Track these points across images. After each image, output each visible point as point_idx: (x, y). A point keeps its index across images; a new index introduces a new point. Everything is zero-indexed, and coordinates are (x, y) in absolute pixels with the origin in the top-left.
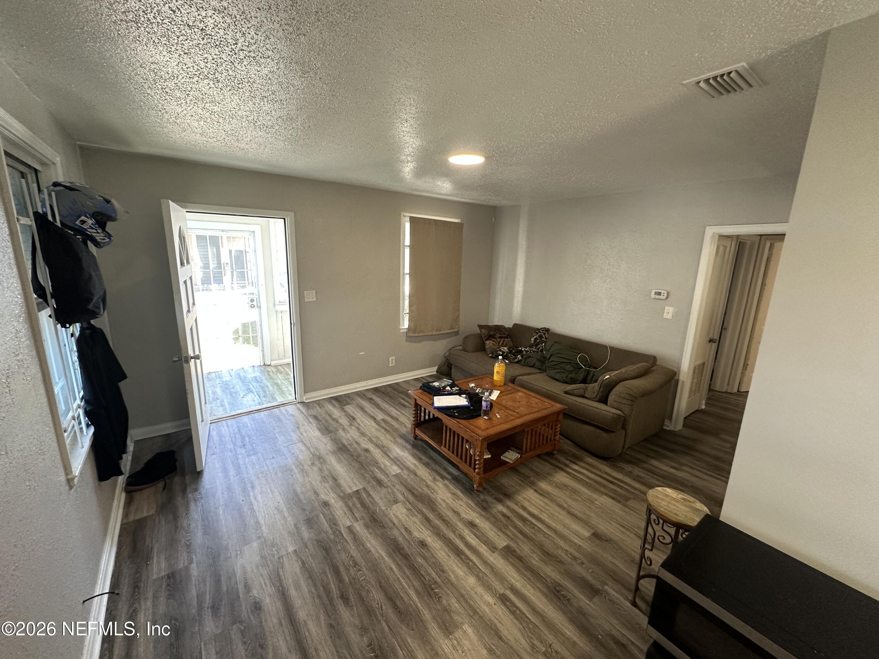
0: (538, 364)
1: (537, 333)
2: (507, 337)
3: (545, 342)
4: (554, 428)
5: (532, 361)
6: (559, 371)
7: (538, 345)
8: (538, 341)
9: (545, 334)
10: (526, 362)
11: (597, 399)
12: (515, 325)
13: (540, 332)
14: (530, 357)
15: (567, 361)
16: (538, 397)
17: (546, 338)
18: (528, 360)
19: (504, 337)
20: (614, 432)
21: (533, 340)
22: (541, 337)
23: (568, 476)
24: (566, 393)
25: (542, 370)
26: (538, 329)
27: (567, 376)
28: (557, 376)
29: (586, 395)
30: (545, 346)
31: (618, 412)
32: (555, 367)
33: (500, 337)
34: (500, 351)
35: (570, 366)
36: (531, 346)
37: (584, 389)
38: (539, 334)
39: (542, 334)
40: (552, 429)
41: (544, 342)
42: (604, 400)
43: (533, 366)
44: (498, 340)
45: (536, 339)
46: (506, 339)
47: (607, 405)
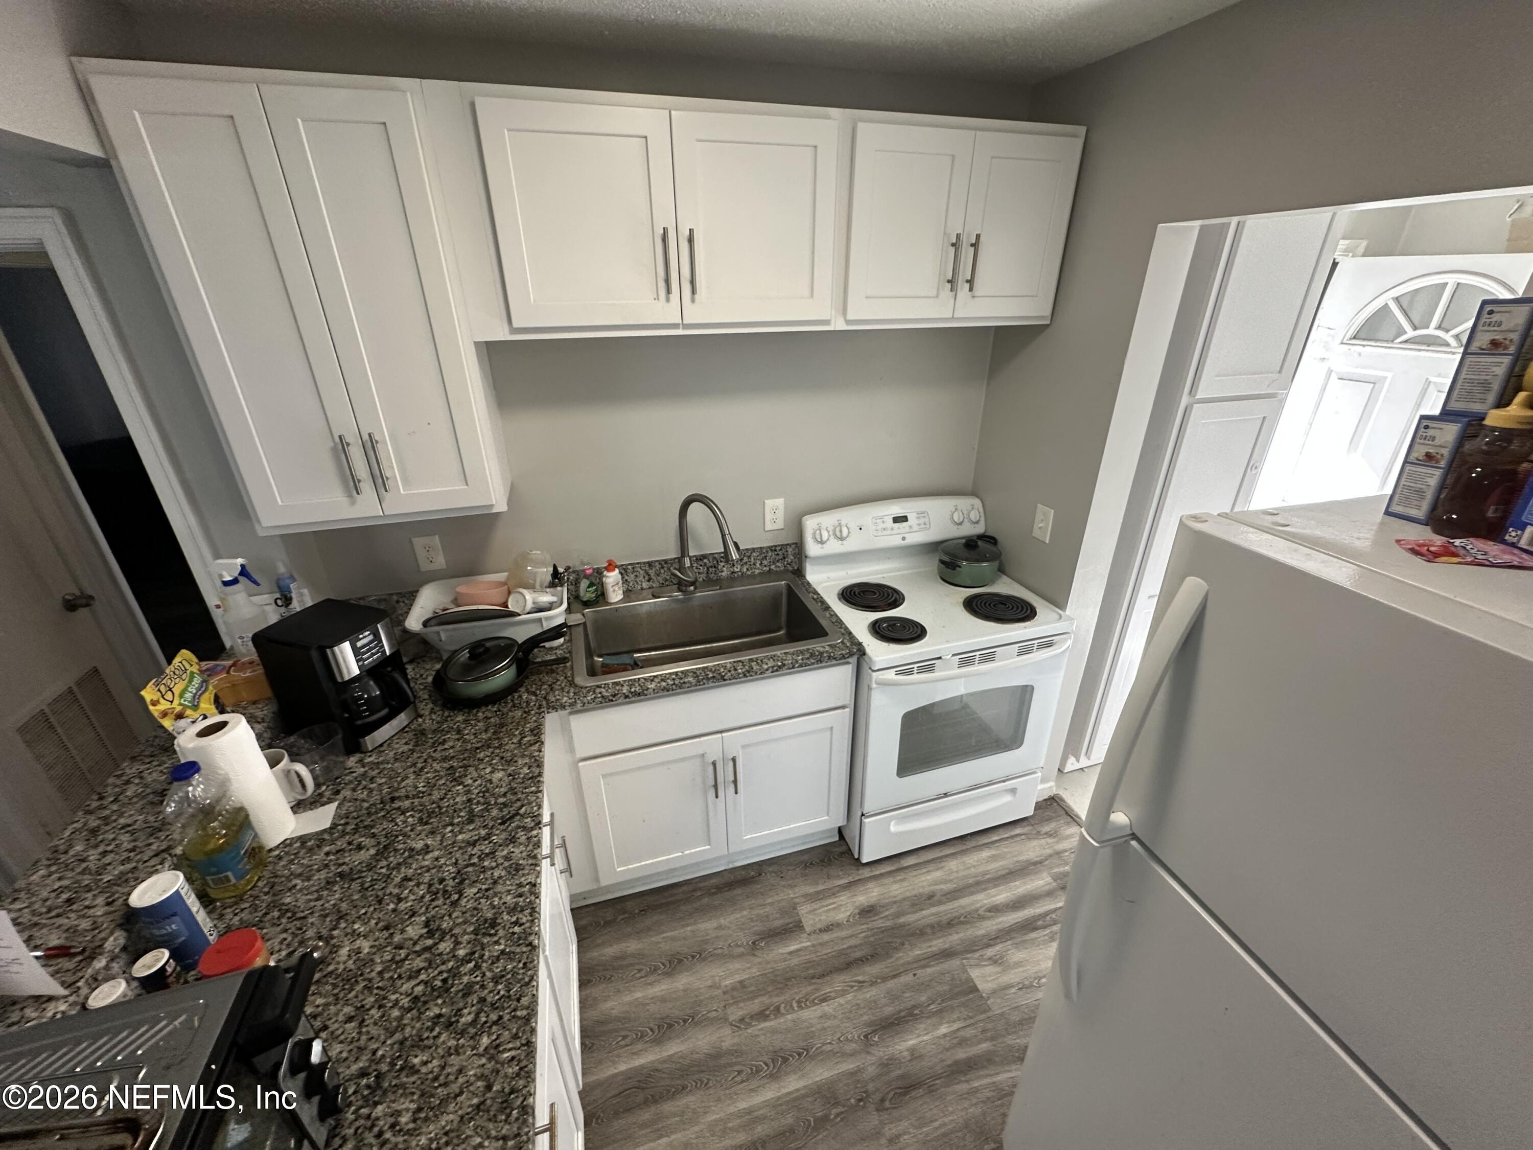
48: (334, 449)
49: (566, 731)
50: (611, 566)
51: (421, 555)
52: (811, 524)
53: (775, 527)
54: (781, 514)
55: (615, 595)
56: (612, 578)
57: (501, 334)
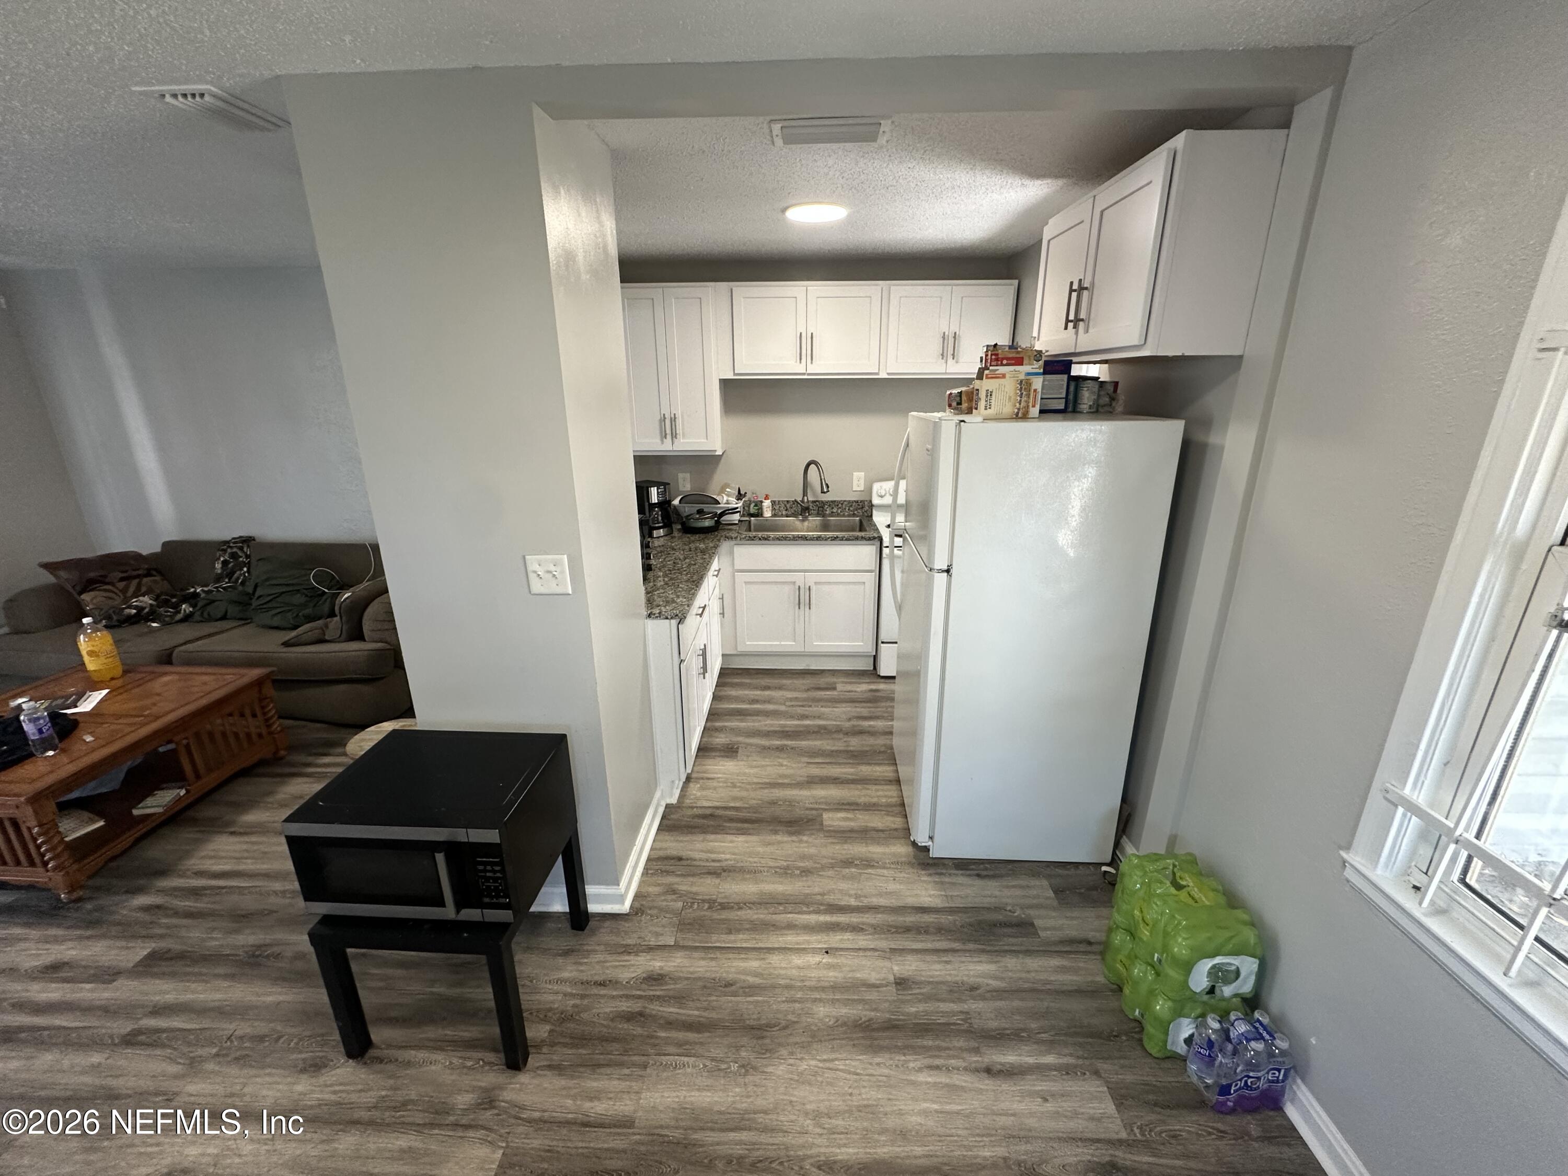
0: (233, 610)
1: (225, 551)
2: (149, 575)
3: (249, 565)
4: (259, 713)
5: (217, 609)
6: (279, 610)
7: (233, 573)
8: (230, 565)
9: (241, 549)
10: (205, 615)
11: (344, 636)
12: (166, 545)
13: (231, 547)
14: (213, 601)
15: (291, 588)
16: (210, 670)
17: (247, 556)
18: (209, 608)
19: (138, 576)
20: (382, 678)
21: (218, 566)
22: (234, 556)
23: (311, 780)
24: (286, 644)
25: (245, 620)
26: (226, 543)
27: (298, 615)
28: (276, 621)
29: (327, 638)
30: (248, 571)
31: (379, 645)
32: (270, 605)
33: (122, 579)
34: (130, 607)
35: (299, 595)
36: (219, 579)
37: (321, 628)
38: (229, 550)
39: (235, 550)
40: (254, 716)
41: (244, 564)
42: (357, 635)
43: (224, 618)
44: (121, 585)
45: (225, 563)
46: (145, 580)
47: (365, 640)
48: (660, 420)
49: (732, 553)
50: (767, 498)
51: (681, 481)
52: (876, 487)
53: (859, 489)
54: (862, 482)
55: (768, 513)
56: (767, 504)
57: (730, 376)
